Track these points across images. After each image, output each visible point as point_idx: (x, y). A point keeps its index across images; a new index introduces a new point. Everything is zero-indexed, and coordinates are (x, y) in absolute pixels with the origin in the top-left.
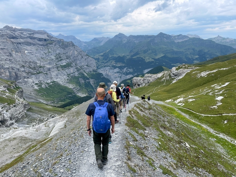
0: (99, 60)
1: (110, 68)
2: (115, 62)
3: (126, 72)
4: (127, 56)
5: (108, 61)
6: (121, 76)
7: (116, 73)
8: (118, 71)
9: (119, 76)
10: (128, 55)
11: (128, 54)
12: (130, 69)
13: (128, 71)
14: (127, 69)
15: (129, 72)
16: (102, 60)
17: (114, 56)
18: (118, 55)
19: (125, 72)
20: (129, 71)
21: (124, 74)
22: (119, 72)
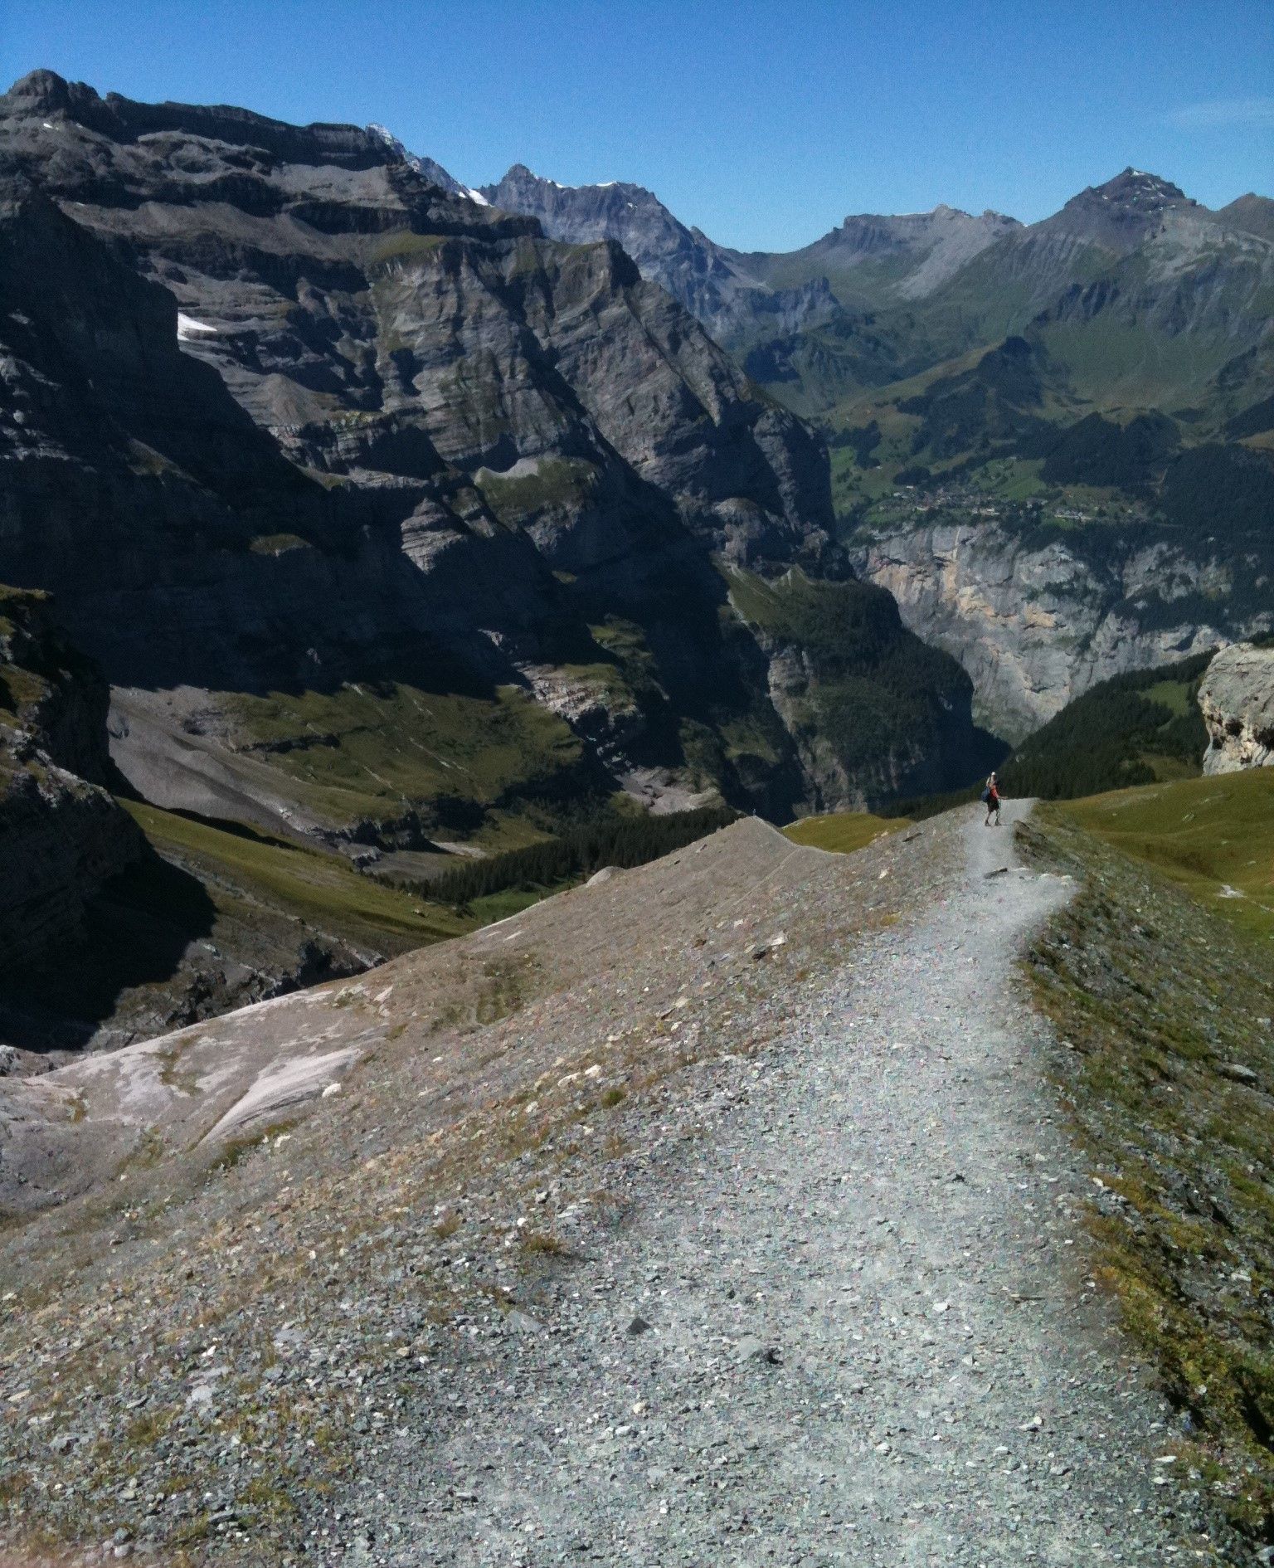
0: (873, 454)
1: (977, 533)
2: (1043, 475)
3: (1156, 592)
4: (1181, 424)
5: (972, 464)
6: (1089, 637)
7: (1033, 596)
8: (1061, 575)
9: (1071, 630)
10: (1191, 415)
11: (1195, 405)
12: (1202, 560)
13: (1170, 580)
14: (1165, 561)
15: (1179, 592)
16: (906, 447)
17: (1039, 412)
18: (1086, 411)
19: (1135, 599)
20: (1186, 580)
21: (1126, 612)
22: (1071, 593)
